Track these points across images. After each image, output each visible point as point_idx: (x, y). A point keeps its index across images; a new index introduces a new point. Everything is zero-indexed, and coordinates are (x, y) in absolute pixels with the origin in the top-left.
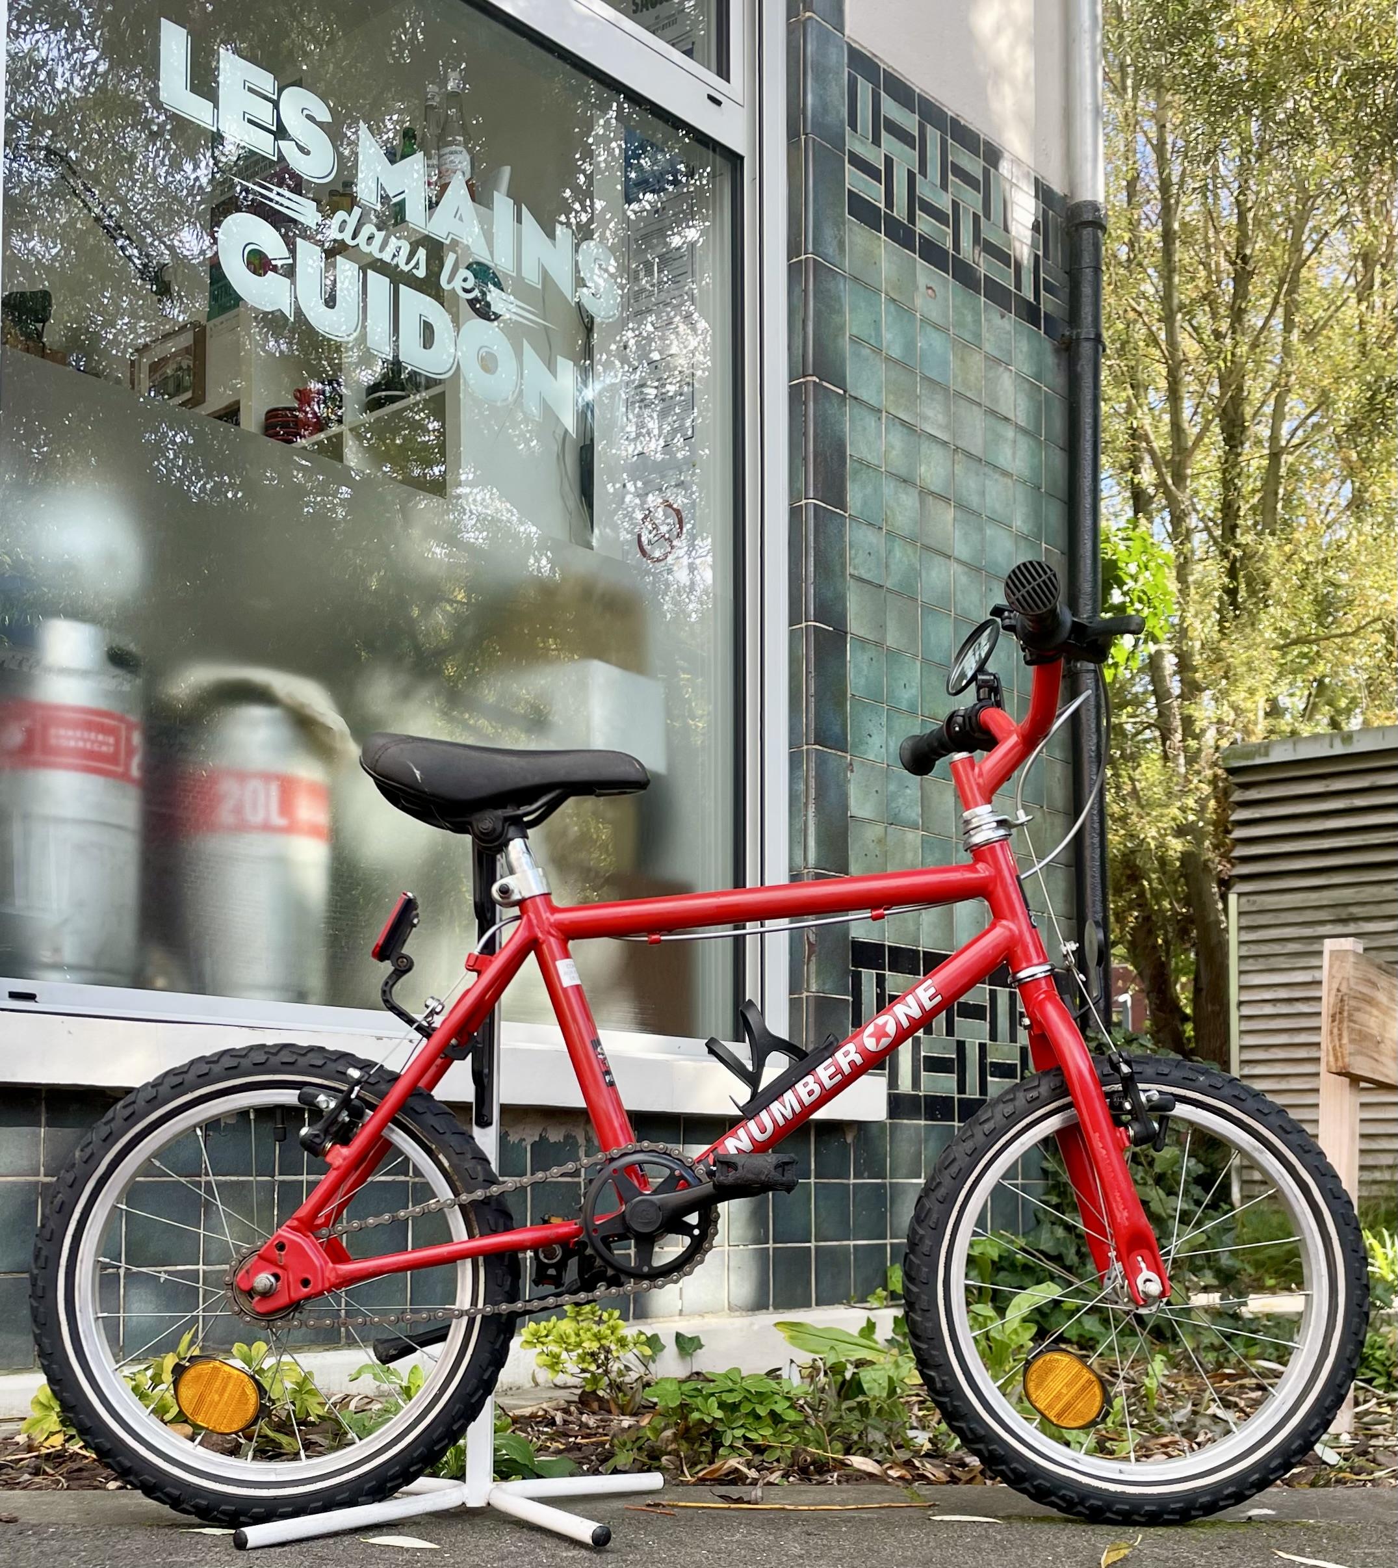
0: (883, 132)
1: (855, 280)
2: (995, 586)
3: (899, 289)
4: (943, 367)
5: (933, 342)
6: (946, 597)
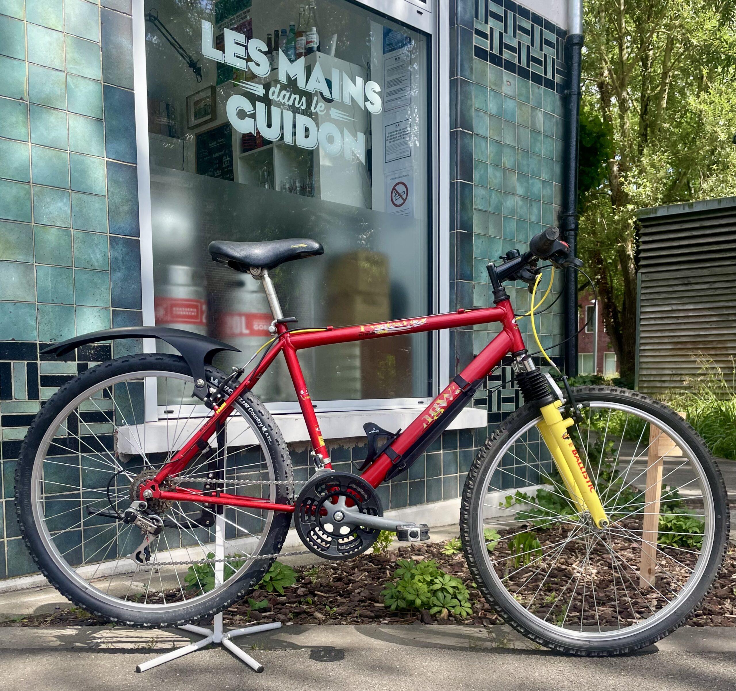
0: (489, 18)
1: (477, 84)
2: (533, 203)
3: (495, 84)
4: (513, 115)
5: (510, 104)
6: (513, 211)
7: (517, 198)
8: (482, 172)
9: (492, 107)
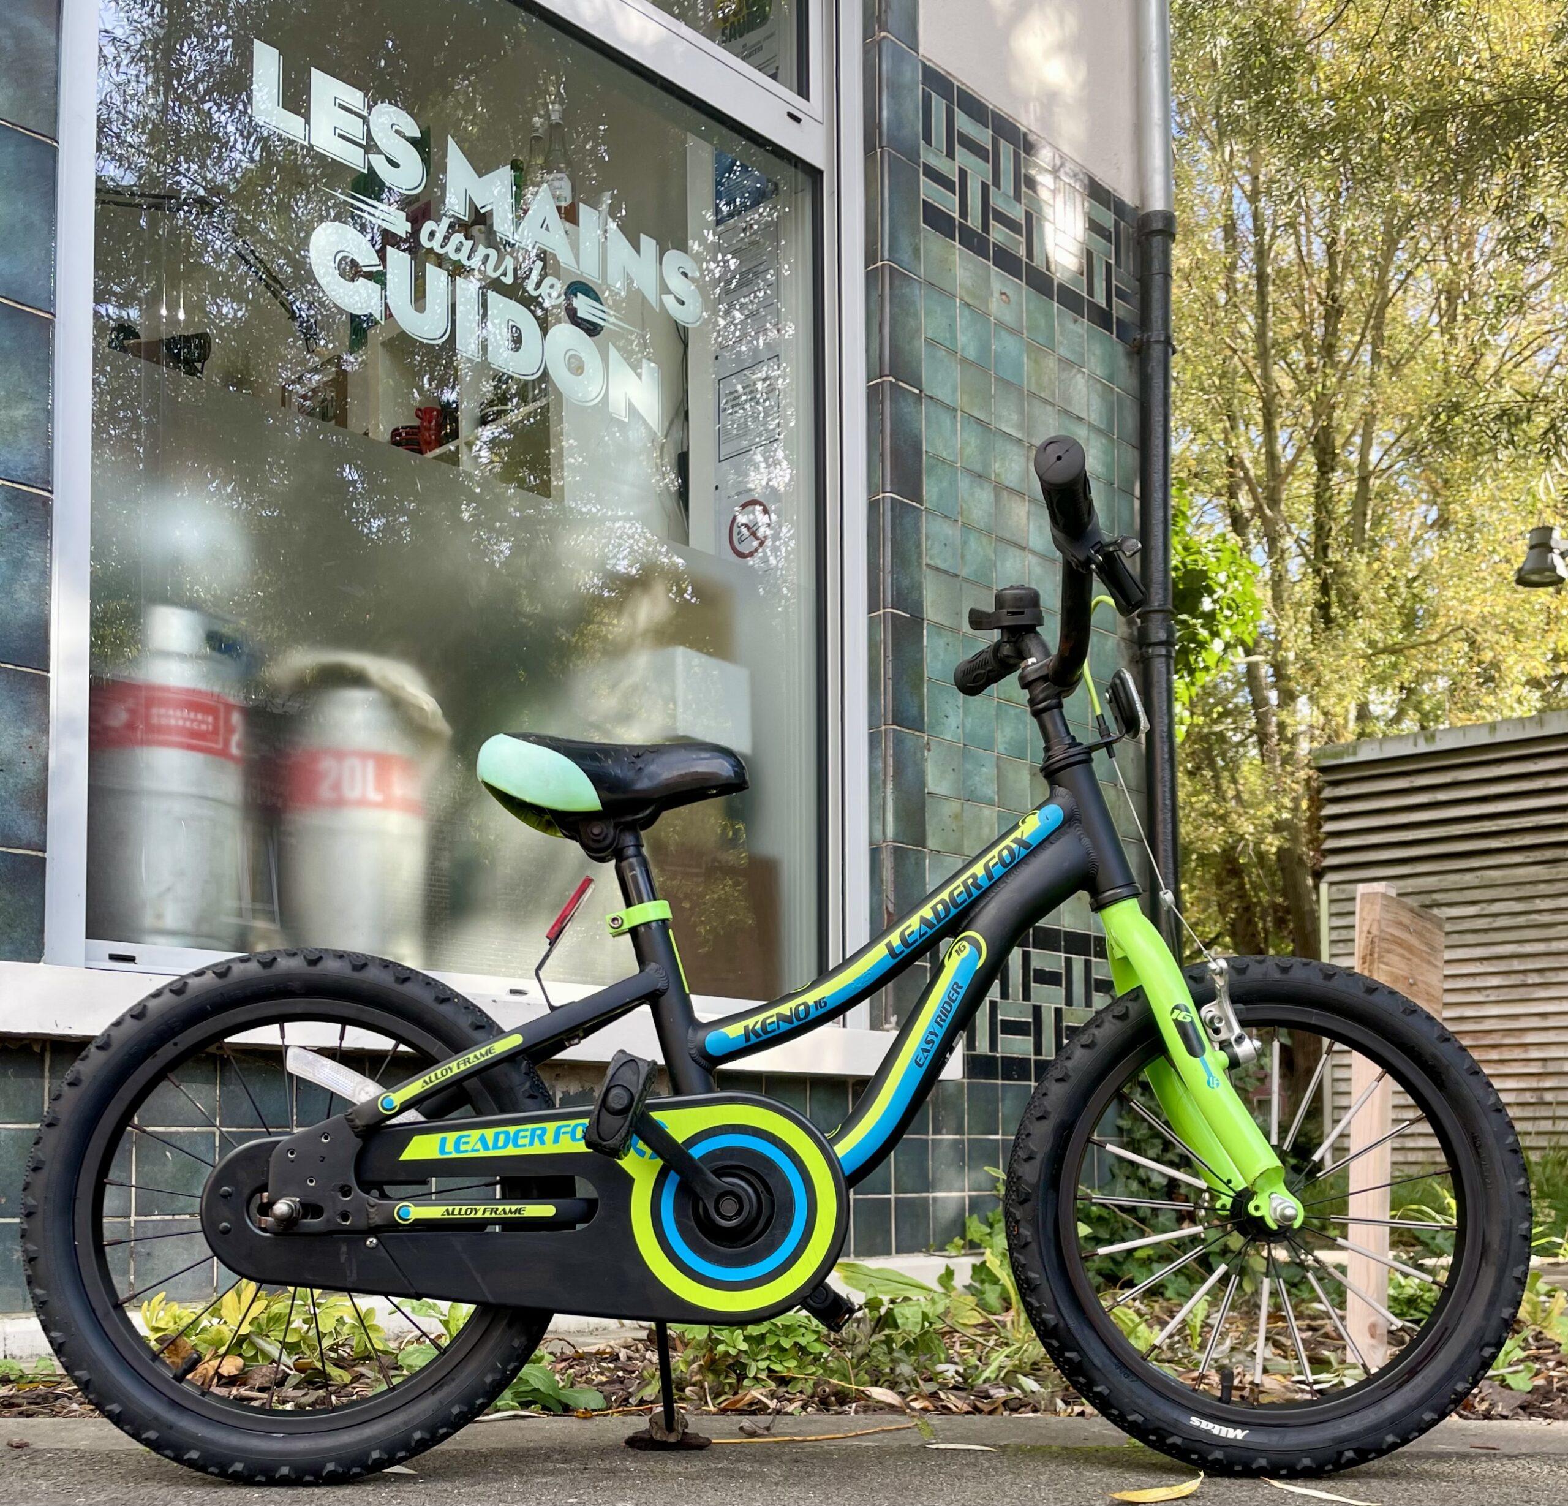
0: (957, 146)
1: (930, 285)
3: (973, 295)
4: (1016, 368)
5: (1006, 345)
7: (1029, 557)
8: (945, 484)
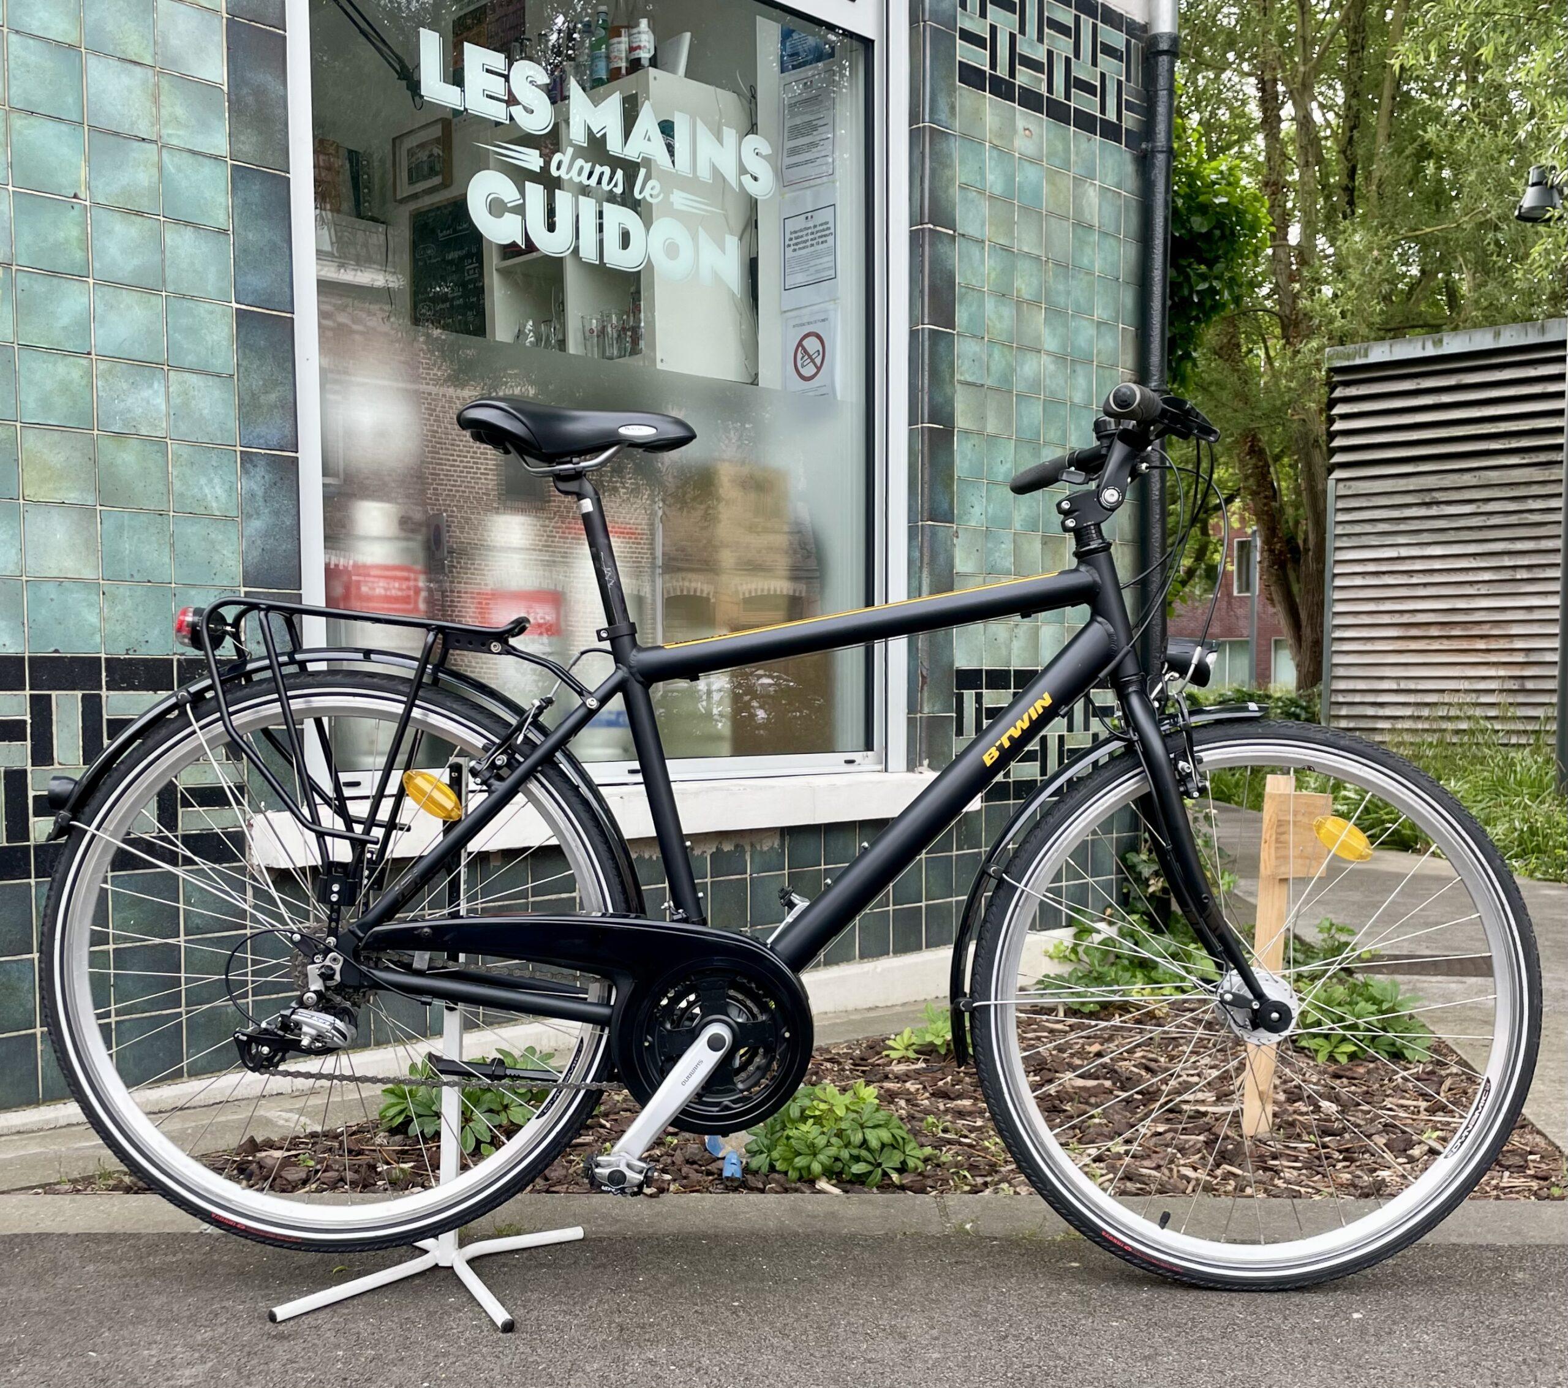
0: (989, 5)
1: (964, 136)
2: (1078, 368)
3: (1001, 136)
4: (1037, 194)
5: (1029, 175)
6: (1036, 384)
7: (1044, 358)
8: (974, 308)
9: (994, 180)
